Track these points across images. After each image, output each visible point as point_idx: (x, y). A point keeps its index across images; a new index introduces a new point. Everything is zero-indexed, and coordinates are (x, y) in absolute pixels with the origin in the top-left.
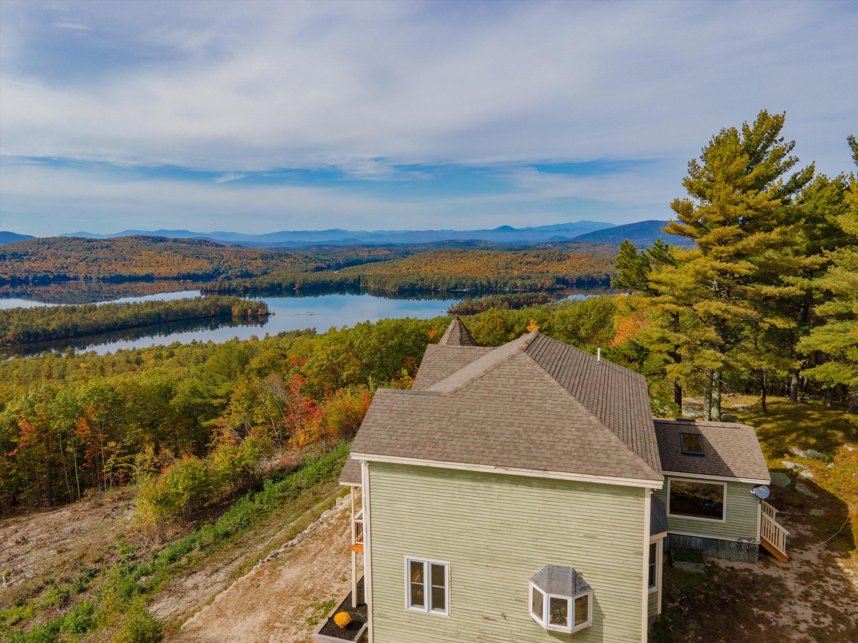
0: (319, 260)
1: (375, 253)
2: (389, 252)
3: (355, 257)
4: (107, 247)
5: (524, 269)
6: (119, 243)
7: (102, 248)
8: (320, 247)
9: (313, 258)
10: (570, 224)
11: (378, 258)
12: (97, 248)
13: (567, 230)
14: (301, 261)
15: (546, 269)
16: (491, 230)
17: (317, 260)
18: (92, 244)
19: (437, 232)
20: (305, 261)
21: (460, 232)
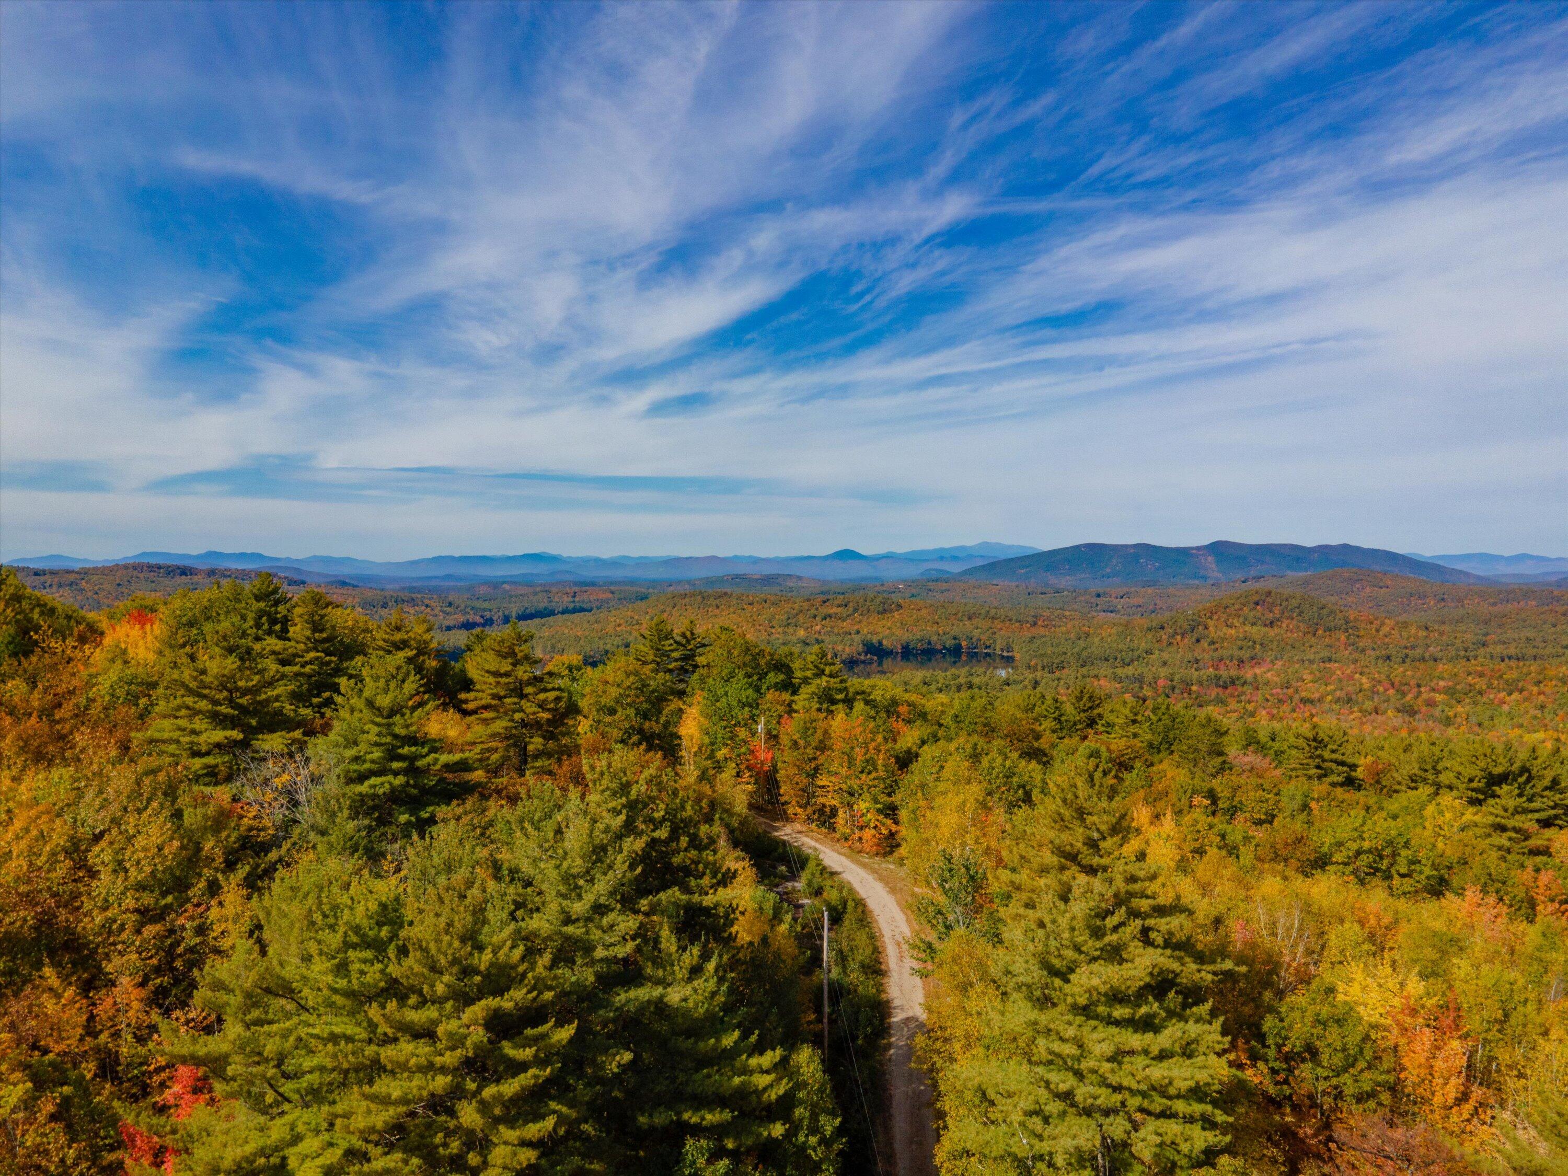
0: (473, 608)
1: (585, 597)
2: (611, 596)
3: (541, 606)
4: (71, 584)
5: (818, 628)
6: (95, 578)
7: (60, 586)
8: (495, 584)
9: (463, 606)
10: (963, 548)
11: (585, 606)
12: (51, 586)
13: (955, 558)
14: (436, 611)
15: (856, 628)
16: (820, 557)
17: (468, 610)
18: (42, 578)
19: (723, 560)
20: (444, 612)
21: (767, 560)
